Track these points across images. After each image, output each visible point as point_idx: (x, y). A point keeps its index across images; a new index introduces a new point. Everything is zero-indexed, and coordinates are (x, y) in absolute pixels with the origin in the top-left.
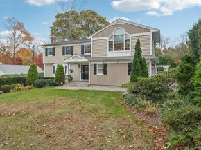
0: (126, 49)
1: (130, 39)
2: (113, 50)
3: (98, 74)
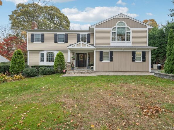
0: (127, 40)
1: (131, 31)
2: (116, 40)
3: (104, 61)
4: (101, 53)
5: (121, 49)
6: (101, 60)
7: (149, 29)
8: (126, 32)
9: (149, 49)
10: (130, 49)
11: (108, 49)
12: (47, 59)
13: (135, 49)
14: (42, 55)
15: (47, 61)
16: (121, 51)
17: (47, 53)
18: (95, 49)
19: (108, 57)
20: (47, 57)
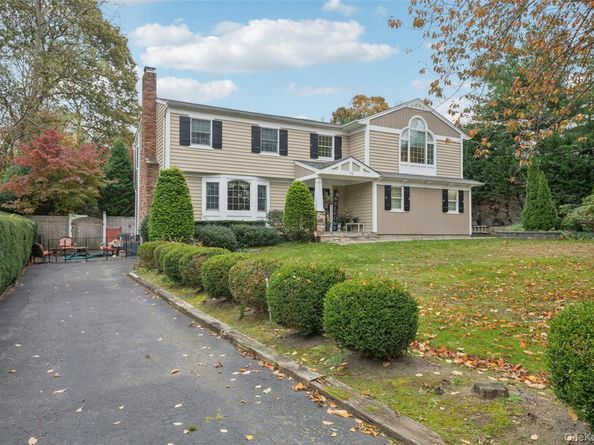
0: (429, 162)
1: (435, 143)
2: (409, 160)
3: (393, 210)
4: (388, 190)
5: (425, 182)
6: (388, 207)
7: (465, 142)
8: (427, 143)
9: (468, 185)
10: (439, 183)
11: (401, 181)
12: (230, 200)
13: (448, 184)
14: (213, 189)
15: (230, 208)
16: (424, 186)
17: (229, 183)
18: (376, 179)
19: (400, 200)
20: (230, 193)
